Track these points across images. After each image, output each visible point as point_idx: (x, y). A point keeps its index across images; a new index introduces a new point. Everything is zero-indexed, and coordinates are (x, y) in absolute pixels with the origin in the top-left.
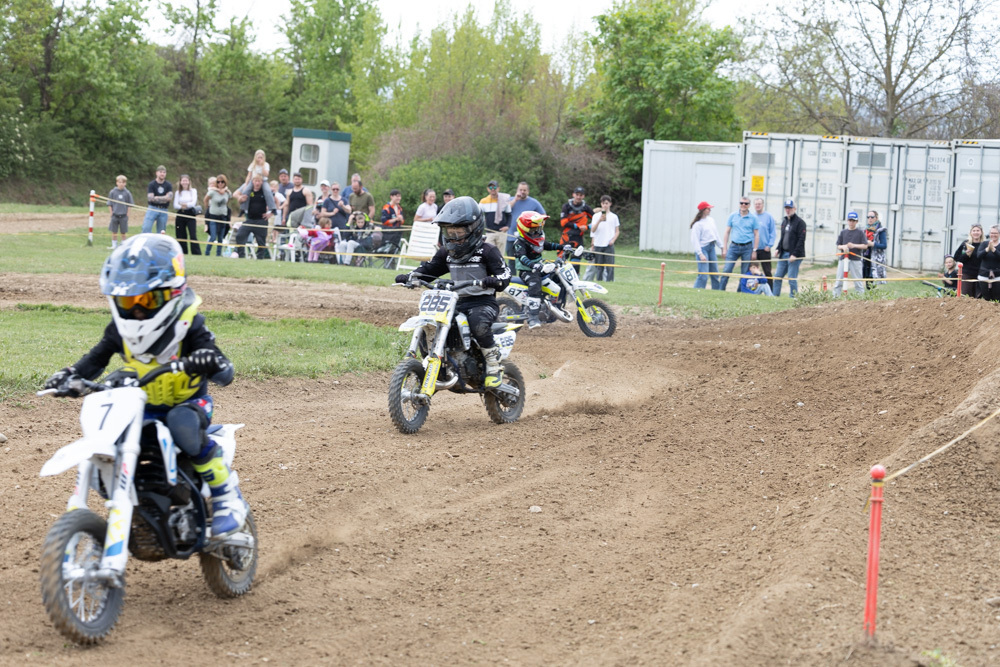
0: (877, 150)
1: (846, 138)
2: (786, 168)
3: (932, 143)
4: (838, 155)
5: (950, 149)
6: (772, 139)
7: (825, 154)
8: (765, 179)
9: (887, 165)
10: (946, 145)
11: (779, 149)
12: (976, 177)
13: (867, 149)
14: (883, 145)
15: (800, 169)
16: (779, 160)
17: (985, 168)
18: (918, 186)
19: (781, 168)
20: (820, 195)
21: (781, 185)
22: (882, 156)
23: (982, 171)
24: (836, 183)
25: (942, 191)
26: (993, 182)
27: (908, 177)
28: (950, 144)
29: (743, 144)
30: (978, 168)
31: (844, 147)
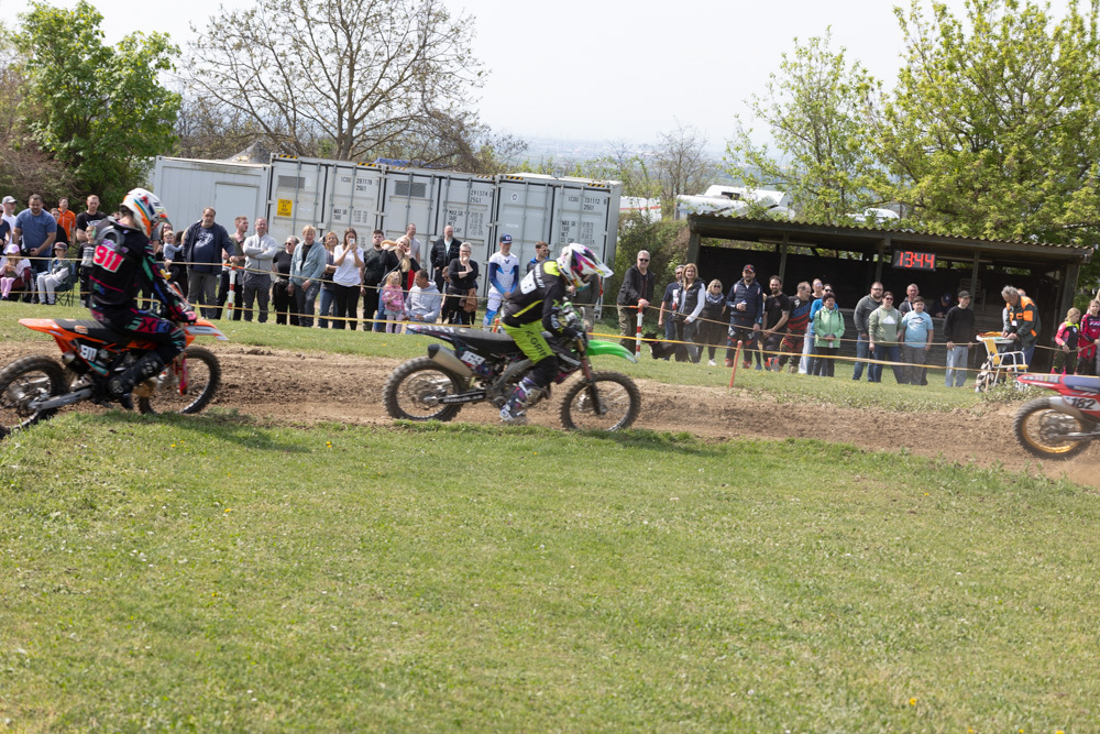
0: (417, 180)
1: (384, 166)
2: (317, 194)
3: (475, 177)
4: (374, 182)
5: (494, 183)
6: (302, 163)
7: (360, 181)
8: (293, 204)
9: (427, 196)
10: (490, 179)
11: (310, 175)
12: (519, 213)
13: (405, 178)
14: (423, 177)
15: (332, 195)
16: (309, 183)
17: (529, 204)
18: (458, 218)
19: (312, 193)
20: (353, 223)
21: (310, 210)
22: (423, 186)
23: (526, 207)
24: (372, 212)
25: (484, 225)
26: (537, 217)
27: (449, 209)
28: (494, 178)
29: (270, 166)
30: (522, 203)
31: (381, 175)
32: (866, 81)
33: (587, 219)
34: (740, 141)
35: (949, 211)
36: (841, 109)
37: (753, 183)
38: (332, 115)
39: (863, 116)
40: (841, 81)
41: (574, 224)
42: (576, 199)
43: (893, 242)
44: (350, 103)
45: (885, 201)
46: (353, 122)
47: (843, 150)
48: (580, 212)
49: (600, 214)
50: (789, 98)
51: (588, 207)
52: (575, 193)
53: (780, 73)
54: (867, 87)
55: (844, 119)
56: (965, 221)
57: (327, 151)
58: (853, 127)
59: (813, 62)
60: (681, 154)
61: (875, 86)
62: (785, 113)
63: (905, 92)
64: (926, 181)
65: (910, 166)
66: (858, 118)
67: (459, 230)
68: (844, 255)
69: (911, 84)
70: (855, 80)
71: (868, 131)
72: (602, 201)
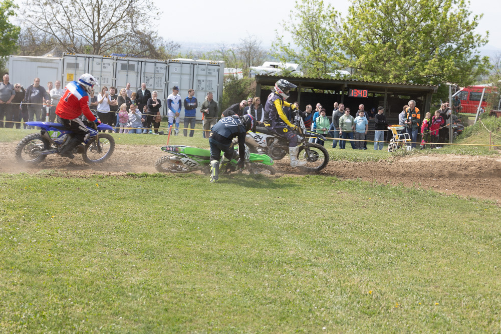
0: (131, 63)
1: (115, 57)
2: (85, 70)
3: (157, 61)
4: (111, 64)
5: (166, 63)
6: (77, 56)
7: (105, 64)
8: (74, 76)
9: (136, 70)
10: (164, 62)
11: (81, 62)
12: (178, 76)
13: (125, 62)
14: (133, 61)
15: (92, 71)
16: (81, 66)
17: (183, 72)
18: (150, 80)
20: (102, 83)
22: (133, 66)
23: (181, 74)
24: (110, 78)
25: (162, 83)
26: (186, 78)
27: (146, 76)
28: (166, 61)
29: (62, 58)
30: (180, 72)
31: (114, 61)
32: (334, 13)
33: (209, 78)
34: (278, 42)
35: (374, 71)
36: (323, 26)
37: (285, 60)
38: (90, 34)
39: (333, 29)
40: (323, 13)
41: (203, 81)
42: (204, 70)
43: (348, 85)
44: (99, 28)
45: (344, 67)
46: (100, 37)
47: (324, 44)
48: (206, 76)
49: (215, 76)
50: (299, 21)
51: (210, 73)
52: (204, 67)
53: (295, 10)
54: (335, 16)
55: (324, 30)
56: (380, 75)
57: (88, 51)
58: (328, 34)
59: (310, 5)
60: (250, 48)
61: (338, 15)
62: (298, 28)
63: (352, 17)
64: (362, 57)
65: (355, 50)
66: (331, 30)
67: (151, 85)
68: (326, 92)
69: (354, 13)
70: (329, 12)
71: (335, 35)
72: (216, 70)
